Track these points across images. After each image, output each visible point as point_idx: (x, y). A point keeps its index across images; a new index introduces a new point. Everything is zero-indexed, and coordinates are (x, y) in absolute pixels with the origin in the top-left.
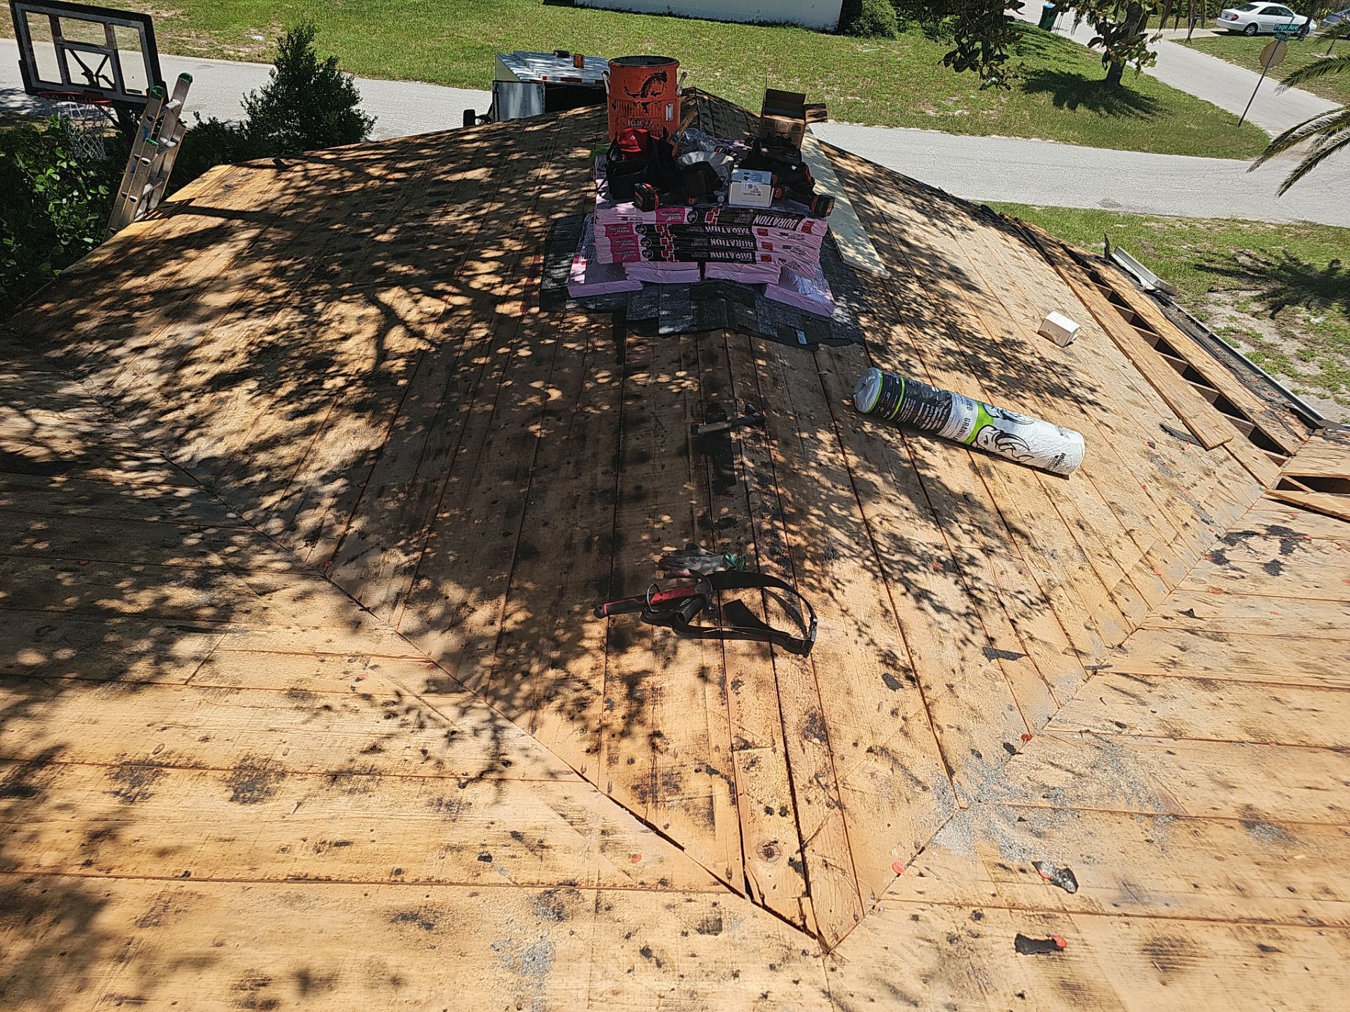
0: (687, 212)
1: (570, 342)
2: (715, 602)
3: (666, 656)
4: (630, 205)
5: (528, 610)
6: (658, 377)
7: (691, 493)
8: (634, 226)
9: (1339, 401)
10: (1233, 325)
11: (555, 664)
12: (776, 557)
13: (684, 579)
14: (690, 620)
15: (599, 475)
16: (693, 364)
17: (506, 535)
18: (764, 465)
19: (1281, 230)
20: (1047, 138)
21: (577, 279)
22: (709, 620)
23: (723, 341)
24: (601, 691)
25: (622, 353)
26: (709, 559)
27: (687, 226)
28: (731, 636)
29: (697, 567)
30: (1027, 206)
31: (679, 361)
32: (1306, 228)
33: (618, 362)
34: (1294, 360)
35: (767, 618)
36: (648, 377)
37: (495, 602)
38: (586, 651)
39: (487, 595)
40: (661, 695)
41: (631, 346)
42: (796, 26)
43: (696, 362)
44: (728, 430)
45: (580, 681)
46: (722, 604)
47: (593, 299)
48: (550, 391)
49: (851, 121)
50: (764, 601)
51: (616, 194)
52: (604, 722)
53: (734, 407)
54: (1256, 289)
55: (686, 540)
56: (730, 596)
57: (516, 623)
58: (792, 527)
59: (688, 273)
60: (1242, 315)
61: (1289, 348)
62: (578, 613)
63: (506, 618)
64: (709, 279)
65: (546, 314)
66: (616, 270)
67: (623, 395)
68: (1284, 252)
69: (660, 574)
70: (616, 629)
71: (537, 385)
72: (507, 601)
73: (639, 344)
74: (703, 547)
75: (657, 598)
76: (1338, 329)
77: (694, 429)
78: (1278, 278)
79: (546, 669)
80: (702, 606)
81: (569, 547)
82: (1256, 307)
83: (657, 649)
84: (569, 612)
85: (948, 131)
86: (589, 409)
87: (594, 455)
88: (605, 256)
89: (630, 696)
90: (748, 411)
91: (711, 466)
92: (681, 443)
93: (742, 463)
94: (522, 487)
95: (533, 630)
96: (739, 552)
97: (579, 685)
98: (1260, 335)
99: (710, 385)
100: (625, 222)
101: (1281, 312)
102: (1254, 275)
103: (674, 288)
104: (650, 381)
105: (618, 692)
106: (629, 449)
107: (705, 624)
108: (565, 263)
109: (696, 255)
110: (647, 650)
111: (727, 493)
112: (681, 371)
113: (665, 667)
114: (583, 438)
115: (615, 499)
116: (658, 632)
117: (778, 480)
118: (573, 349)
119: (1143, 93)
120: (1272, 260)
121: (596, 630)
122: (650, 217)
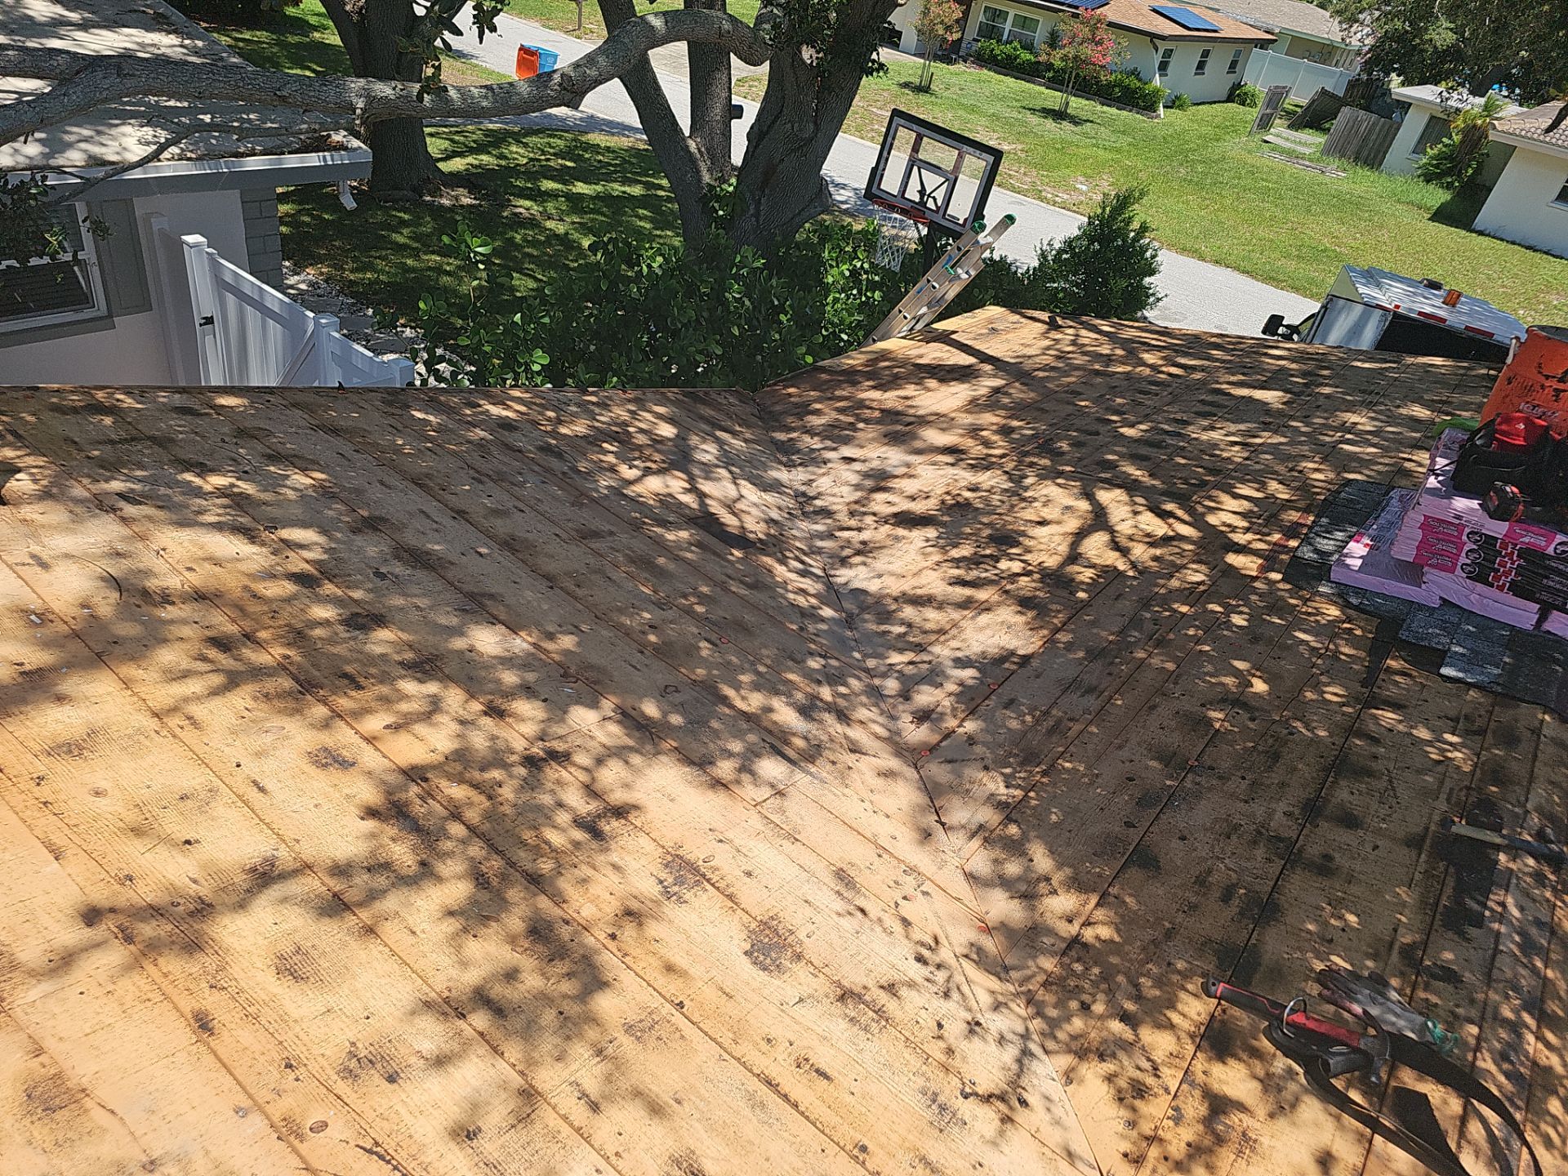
1: (1305, 632)
2: (1384, 1076)
4: (1475, 504)
5: (1118, 930)
6: (1415, 728)
7: (1404, 904)
8: (1467, 530)
11: (1126, 1017)
12: (1506, 1066)
13: (1346, 1014)
14: (1335, 1076)
15: (1279, 813)
16: (1475, 733)
17: (1129, 825)
18: (1538, 923)
21: (1349, 560)
22: (1364, 1094)
23: (1537, 724)
24: (1172, 1090)
25: (1373, 673)
26: (1398, 1010)
27: (1549, 557)
28: (1390, 1136)
29: (1374, 1011)
31: (1456, 720)
33: (1364, 683)
35: (1459, 1146)
36: (1400, 722)
37: (1083, 897)
38: (1171, 1026)
39: (1076, 884)
40: (1253, 1151)
41: (1390, 671)
43: (1482, 732)
44: (1498, 848)
45: (1149, 1059)
46: (1394, 1084)
47: (1361, 592)
48: (1254, 680)
50: (1463, 1120)
52: (1161, 1133)
53: (1521, 820)
55: (1370, 963)
56: (1411, 1079)
57: (1098, 937)
58: (1550, 1036)
59: (1524, 614)
62: (1178, 973)
63: (1088, 924)
64: (1549, 632)
65: (1288, 587)
66: (1413, 572)
67: (1352, 728)
69: (1314, 989)
70: (1223, 1022)
71: (1240, 665)
72: (1099, 905)
73: (1404, 674)
74: (1395, 989)
75: (1299, 1018)
77: (1445, 821)
79: (1112, 1017)
80: (1362, 1067)
81: (1201, 882)
83: (1269, 1083)
84: (1168, 964)
86: (1299, 724)
87: (1283, 785)
89: (1208, 1121)
90: (1540, 835)
91: (1451, 882)
92: (1419, 830)
93: (1503, 905)
94: (1172, 778)
95: (1115, 960)
96: (1450, 1028)
97: (1146, 1065)
99: (1497, 774)
100: (1456, 522)
103: (1486, 625)
104: (1401, 727)
105: (1194, 1108)
106: (1334, 801)
107: (1355, 1095)
108: (1341, 535)
109: (1541, 596)
110: (1255, 1077)
111: (1462, 934)
112: (1453, 734)
113: (1272, 1116)
114: (1275, 757)
115: (1289, 855)
116: (1281, 1063)
118: (1306, 642)
121: (1194, 1009)
122: (1497, 529)
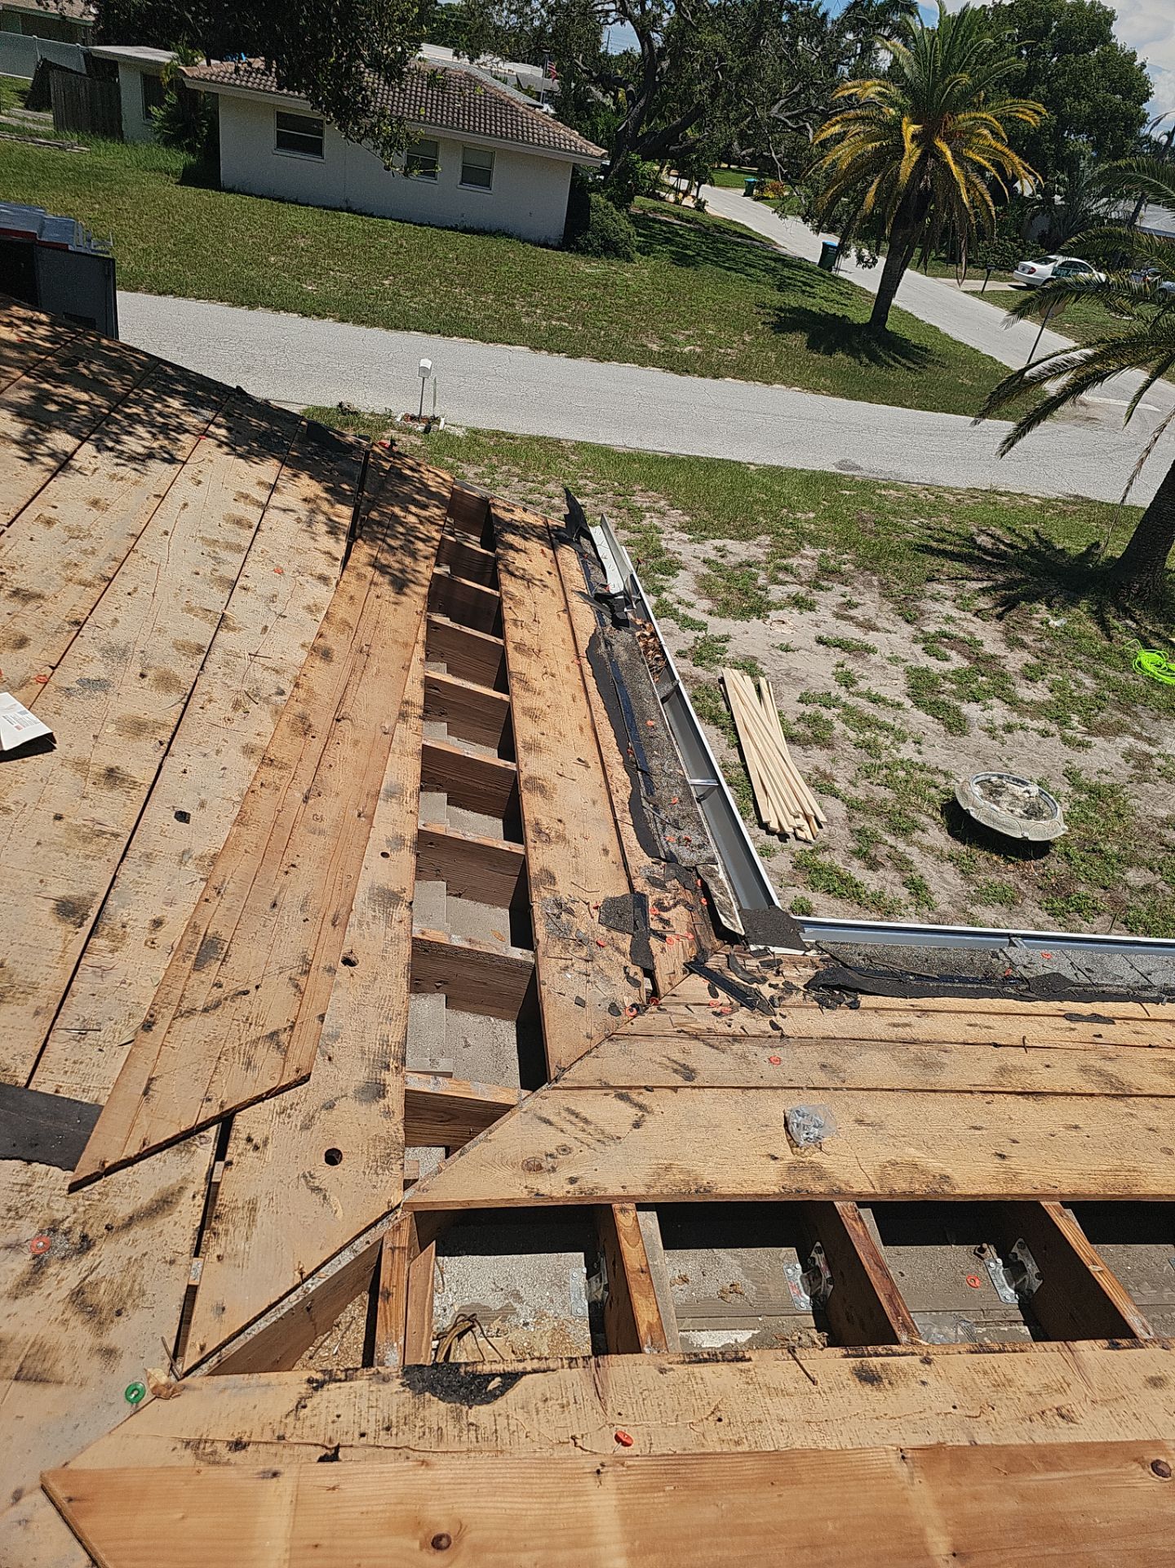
9: (1066, 741)
10: (948, 628)
19: (1043, 505)
20: (792, 385)
30: (740, 463)
34: (1017, 679)
42: (510, 236)
49: (550, 351)
54: (989, 579)
60: (963, 615)
61: (1015, 661)
68: (1037, 535)
76: (1082, 635)
78: (1022, 566)
82: (984, 603)
85: (672, 370)
98: (981, 644)
101: (1015, 611)
102: (992, 560)
119: (915, 341)
120: (1019, 544)
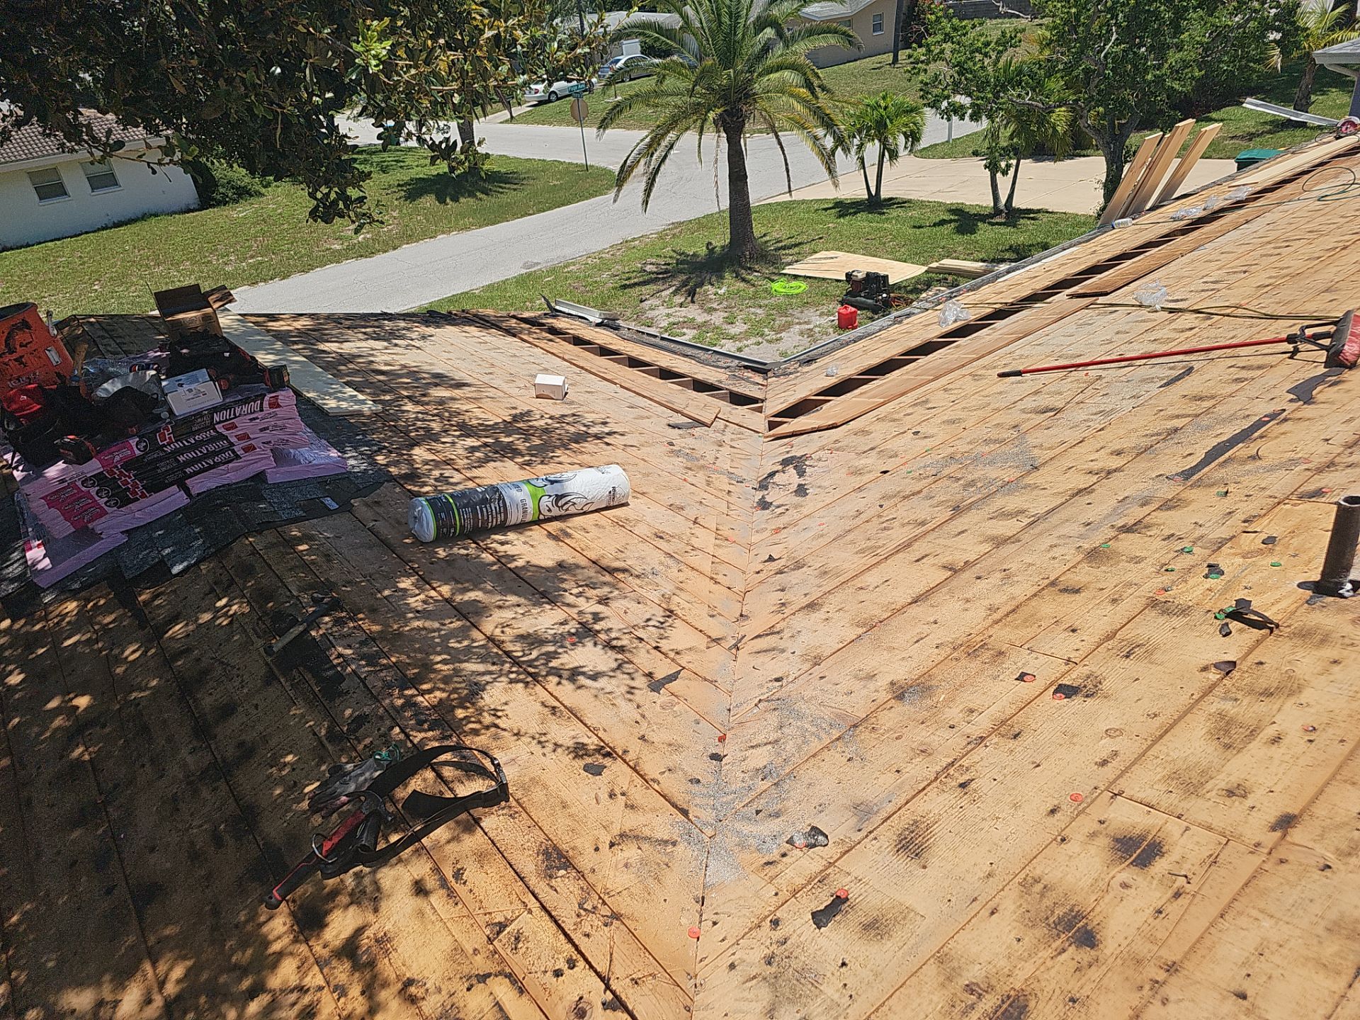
0: (134, 444)
1: (69, 637)
2: (391, 809)
3: (371, 898)
4: (61, 465)
5: (184, 958)
6: (197, 619)
7: (303, 716)
8: (79, 483)
9: (770, 342)
10: (671, 320)
11: (252, 994)
12: (426, 726)
13: (345, 808)
14: (376, 844)
15: (189, 758)
16: (229, 587)
17: (109, 891)
18: (363, 643)
19: (661, 236)
20: (450, 232)
21: (40, 566)
22: (396, 831)
23: (250, 548)
24: (322, 983)
25: (141, 616)
26: (359, 771)
27: (143, 457)
28: (426, 831)
29: (352, 788)
30: (467, 293)
31: (212, 590)
32: (676, 228)
33: (141, 627)
34: (725, 326)
35: (451, 790)
36: (187, 625)
37: (139, 976)
38: (280, 955)
39: (123, 976)
40: (389, 940)
41: (146, 603)
42: (156, 215)
43: (232, 582)
44: (306, 631)
45: (292, 991)
46: (400, 806)
47: (73, 577)
48: (75, 702)
49: (265, 281)
50: (439, 776)
51: (37, 462)
52: (345, 1013)
53: (299, 605)
54: (671, 286)
55: (323, 768)
56: (402, 793)
57: (178, 981)
58: (425, 687)
59: (173, 499)
60: (673, 310)
61: (717, 318)
62: (247, 921)
63: (162, 984)
64: (199, 494)
65: (22, 622)
66: (85, 535)
67: (167, 659)
68: (674, 251)
69: (317, 819)
70: (301, 907)
71: (53, 704)
72: (154, 965)
73: (156, 597)
74: (347, 763)
75: (328, 846)
76: (739, 291)
77: (269, 650)
78: (681, 272)
79: (244, 1007)
80: (381, 824)
81: (195, 856)
82: (679, 299)
83: (357, 898)
84: (237, 926)
85: (361, 256)
86: (134, 695)
87: (170, 740)
88: (62, 528)
89: (357, 967)
90: (316, 602)
91: (308, 676)
92: (264, 671)
93: (340, 655)
94: (98, 826)
95: (205, 976)
96: (387, 743)
97: (293, 997)
98: (694, 319)
99: (261, 597)
100: (66, 484)
101: (697, 296)
102: (662, 276)
103: (164, 522)
104: (191, 628)
105: (341, 972)
106: (207, 710)
107: (394, 838)
108: (16, 555)
109: (171, 478)
110: (347, 907)
111: (341, 694)
112: (220, 599)
113: (376, 910)
114: (145, 730)
115: (220, 771)
116: (349, 879)
117: (385, 650)
118: (78, 642)
119: (503, 170)
120: (669, 261)
121: (279, 925)
122: (93, 467)
